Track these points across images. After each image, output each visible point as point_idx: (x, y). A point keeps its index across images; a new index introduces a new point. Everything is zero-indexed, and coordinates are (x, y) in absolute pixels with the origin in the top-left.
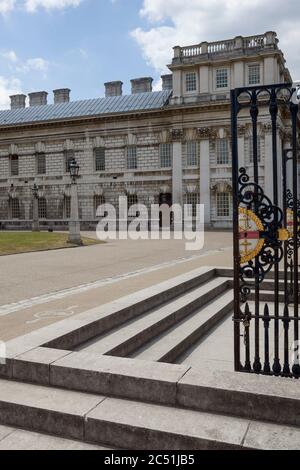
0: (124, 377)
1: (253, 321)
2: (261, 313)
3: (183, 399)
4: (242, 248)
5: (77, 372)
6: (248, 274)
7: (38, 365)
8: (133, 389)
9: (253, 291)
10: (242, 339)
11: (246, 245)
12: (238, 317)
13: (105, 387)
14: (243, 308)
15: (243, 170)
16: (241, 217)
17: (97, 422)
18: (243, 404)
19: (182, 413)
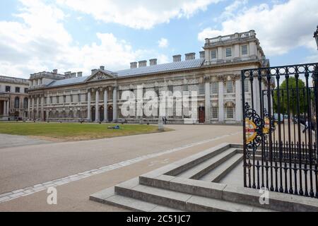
0: (200, 188)
1: (252, 167)
2: (256, 164)
3: (225, 197)
4: (247, 136)
5: (180, 185)
6: (250, 147)
7: (164, 182)
8: (203, 192)
9: (252, 155)
10: (247, 175)
11: (249, 135)
12: (245, 165)
13: (192, 191)
14: (247, 162)
15: (247, 103)
16: (246, 122)
17: (191, 204)
18: (251, 200)
19: (225, 202)
